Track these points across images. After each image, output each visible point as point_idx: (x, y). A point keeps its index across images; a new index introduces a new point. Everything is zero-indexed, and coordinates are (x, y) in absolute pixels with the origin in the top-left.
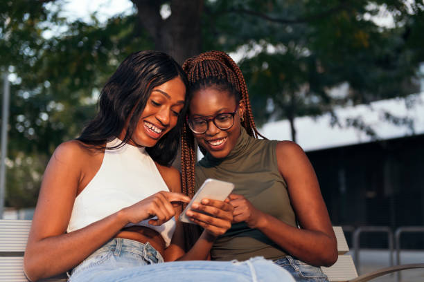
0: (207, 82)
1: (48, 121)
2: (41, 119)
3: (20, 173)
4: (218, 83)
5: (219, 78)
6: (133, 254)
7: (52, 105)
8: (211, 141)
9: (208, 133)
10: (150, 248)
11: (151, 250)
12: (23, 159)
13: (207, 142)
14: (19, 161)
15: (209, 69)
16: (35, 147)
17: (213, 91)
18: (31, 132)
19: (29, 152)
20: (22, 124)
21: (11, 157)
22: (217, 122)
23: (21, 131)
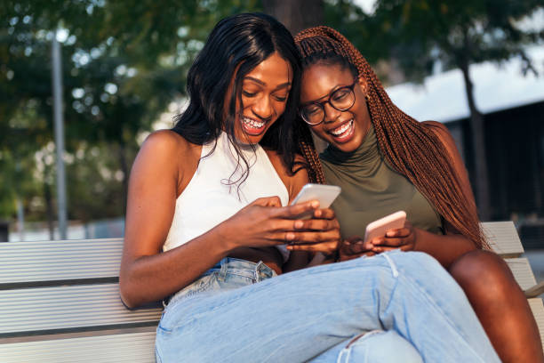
0: (311, 59)
1: (117, 94)
2: (108, 93)
3: (83, 172)
4: (324, 58)
5: (324, 52)
6: (241, 277)
7: (121, 70)
8: (334, 130)
9: (327, 120)
10: (264, 268)
11: (265, 270)
12: (87, 151)
13: (329, 132)
14: (80, 154)
15: (310, 45)
16: (102, 133)
17: (320, 67)
18: (95, 111)
19: (93, 140)
20: (81, 100)
21: (70, 149)
22: (333, 102)
23: (80, 112)
